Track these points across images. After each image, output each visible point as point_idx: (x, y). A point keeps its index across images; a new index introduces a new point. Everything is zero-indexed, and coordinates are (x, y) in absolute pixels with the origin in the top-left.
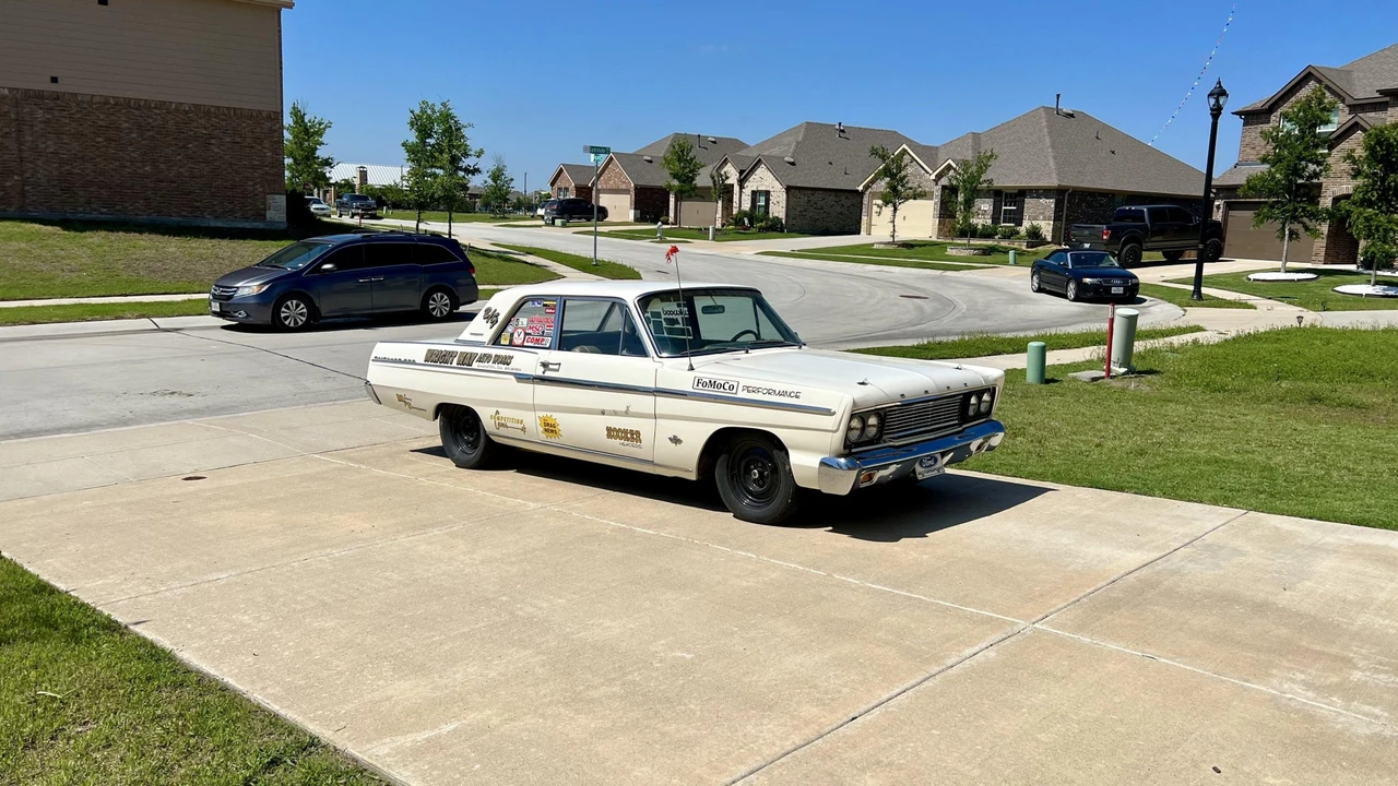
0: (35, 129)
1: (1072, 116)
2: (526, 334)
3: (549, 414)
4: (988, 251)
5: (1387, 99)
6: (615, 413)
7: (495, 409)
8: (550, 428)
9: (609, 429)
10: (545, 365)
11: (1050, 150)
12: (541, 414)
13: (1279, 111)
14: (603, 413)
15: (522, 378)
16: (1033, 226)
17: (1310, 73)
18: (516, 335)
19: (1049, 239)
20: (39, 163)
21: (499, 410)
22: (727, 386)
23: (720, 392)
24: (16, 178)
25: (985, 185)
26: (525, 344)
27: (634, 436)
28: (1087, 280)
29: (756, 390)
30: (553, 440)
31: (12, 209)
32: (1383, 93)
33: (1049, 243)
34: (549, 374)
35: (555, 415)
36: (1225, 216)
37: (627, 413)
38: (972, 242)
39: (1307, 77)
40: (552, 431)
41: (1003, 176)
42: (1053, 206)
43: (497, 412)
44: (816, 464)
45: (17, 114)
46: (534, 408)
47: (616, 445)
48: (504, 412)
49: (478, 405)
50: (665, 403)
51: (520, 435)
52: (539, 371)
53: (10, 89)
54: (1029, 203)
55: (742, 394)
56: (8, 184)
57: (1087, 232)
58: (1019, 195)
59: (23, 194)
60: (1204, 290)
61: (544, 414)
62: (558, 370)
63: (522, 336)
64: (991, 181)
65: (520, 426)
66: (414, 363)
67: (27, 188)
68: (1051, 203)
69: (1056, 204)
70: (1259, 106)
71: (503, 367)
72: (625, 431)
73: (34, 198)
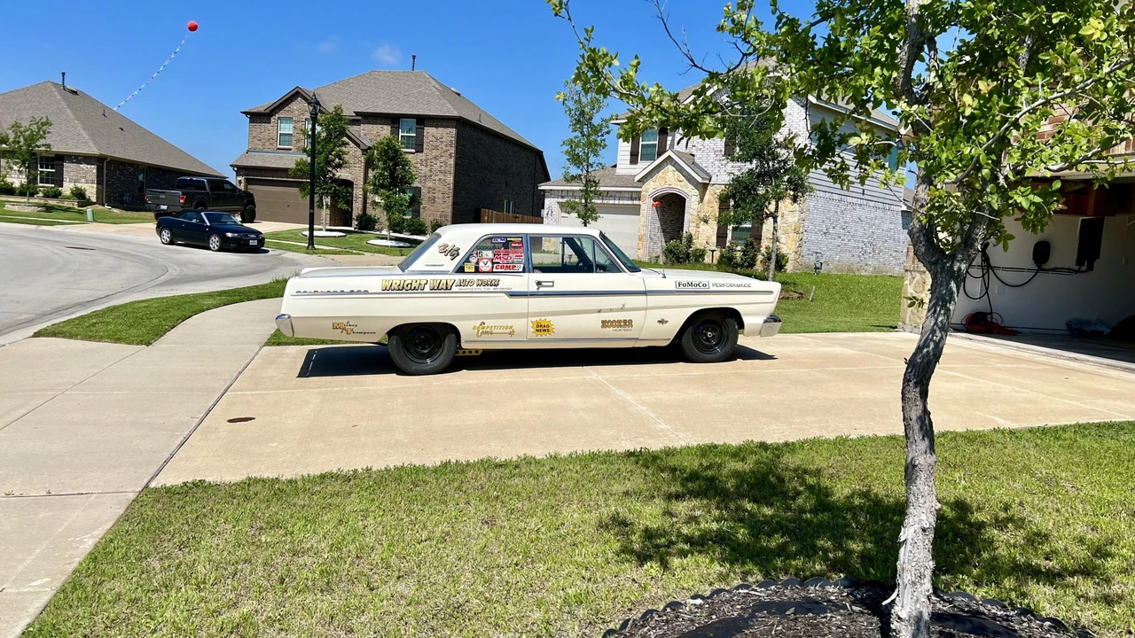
1: (75, 93)
2: (493, 263)
3: (543, 318)
4: (49, 209)
5: (360, 118)
6: (611, 310)
7: (480, 321)
8: (542, 328)
9: (603, 322)
10: (539, 283)
11: (76, 122)
12: (534, 319)
13: (277, 116)
14: (599, 312)
15: (512, 295)
16: (77, 188)
17: (298, 92)
18: (481, 264)
19: (94, 200)
21: (484, 321)
22: (701, 285)
23: (698, 289)
25: (43, 148)
26: (494, 270)
27: (628, 323)
28: (229, 235)
29: (723, 285)
30: (544, 337)
32: (358, 114)
33: (94, 203)
34: (542, 289)
35: (548, 319)
36: (246, 187)
37: (622, 309)
38: (31, 201)
39: (296, 95)
40: (545, 330)
41: (57, 142)
42: (95, 171)
43: (483, 323)
44: (762, 322)
46: (527, 315)
47: (610, 332)
48: (489, 323)
49: (455, 320)
50: (652, 300)
51: (508, 338)
52: (534, 288)
54: (68, 168)
55: (712, 289)
57: (163, 196)
58: (58, 160)
60: (315, 246)
61: (538, 319)
62: (553, 286)
63: (490, 264)
64: (48, 146)
65: (508, 331)
66: (366, 292)
68: (93, 169)
69: (98, 170)
70: (262, 110)
71: (492, 289)
72: (620, 321)
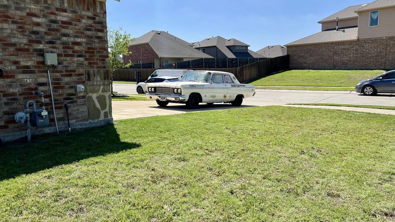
0: (390, 46)
20: (390, 55)
24: (384, 59)
31: (382, 67)
45: (386, 43)
53: (386, 37)
56: (382, 61)
59: (385, 63)
67: (386, 61)
73: (388, 64)
